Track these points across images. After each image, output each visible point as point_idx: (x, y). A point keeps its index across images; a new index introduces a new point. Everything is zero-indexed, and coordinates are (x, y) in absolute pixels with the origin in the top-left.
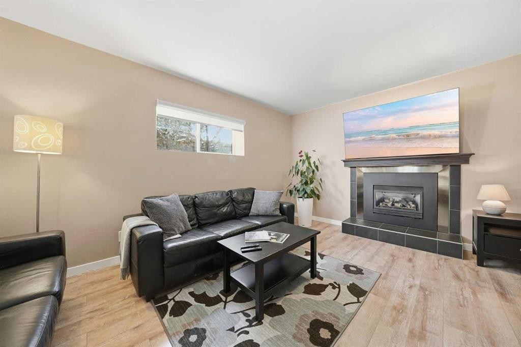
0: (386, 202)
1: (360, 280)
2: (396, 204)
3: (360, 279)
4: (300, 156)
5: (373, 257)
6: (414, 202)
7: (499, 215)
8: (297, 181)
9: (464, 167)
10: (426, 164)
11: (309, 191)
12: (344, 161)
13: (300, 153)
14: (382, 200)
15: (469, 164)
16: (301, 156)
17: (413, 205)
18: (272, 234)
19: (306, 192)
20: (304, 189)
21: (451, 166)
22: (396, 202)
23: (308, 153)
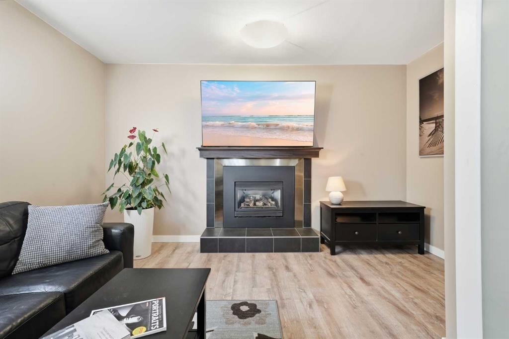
0: (247, 202)
1: (262, 324)
2: (257, 203)
3: (262, 322)
4: (129, 137)
5: (254, 279)
6: (273, 199)
7: (340, 204)
8: (125, 180)
9: (314, 161)
10: (288, 157)
11: (149, 197)
12: (200, 149)
13: (131, 131)
14: (242, 200)
15: (318, 157)
16: (133, 137)
17: (273, 203)
18: (123, 313)
19: (143, 199)
20: (140, 194)
21: (305, 159)
22: (257, 201)
23: (144, 132)
